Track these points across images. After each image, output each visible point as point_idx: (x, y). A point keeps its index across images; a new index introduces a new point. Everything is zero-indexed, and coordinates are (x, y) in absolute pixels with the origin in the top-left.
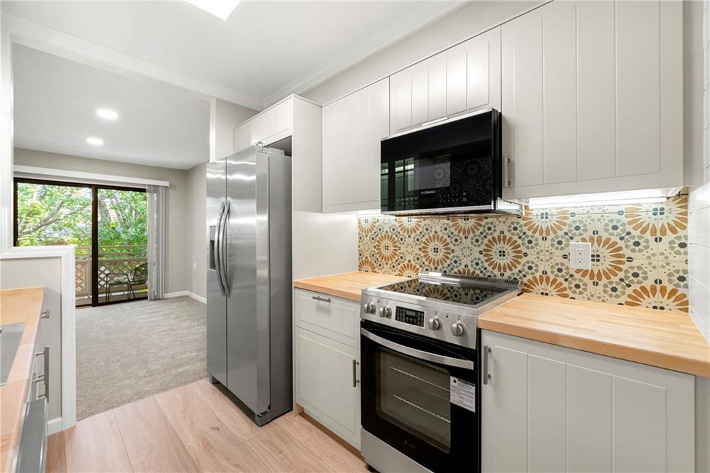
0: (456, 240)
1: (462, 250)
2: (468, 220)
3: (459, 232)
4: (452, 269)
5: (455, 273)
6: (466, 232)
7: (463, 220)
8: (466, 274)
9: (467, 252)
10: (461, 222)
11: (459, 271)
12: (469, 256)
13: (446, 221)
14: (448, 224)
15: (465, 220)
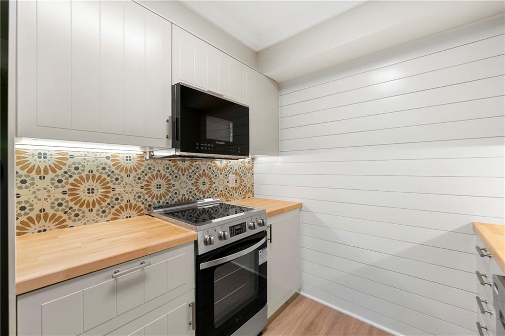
0: (176, 177)
1: (180, 184)
2: (184, 162)
3: (178, 171)
4: (173, 200)
5: (176, 202)
6: (183, 171)
7: (181, 162)
8: (184, 201)
9: (184, 185)
10: (180, 163)
11: (178, 200)
12: (185, 188)
13: (168, 162)
14: (169, 165)
15: (182, 162)
